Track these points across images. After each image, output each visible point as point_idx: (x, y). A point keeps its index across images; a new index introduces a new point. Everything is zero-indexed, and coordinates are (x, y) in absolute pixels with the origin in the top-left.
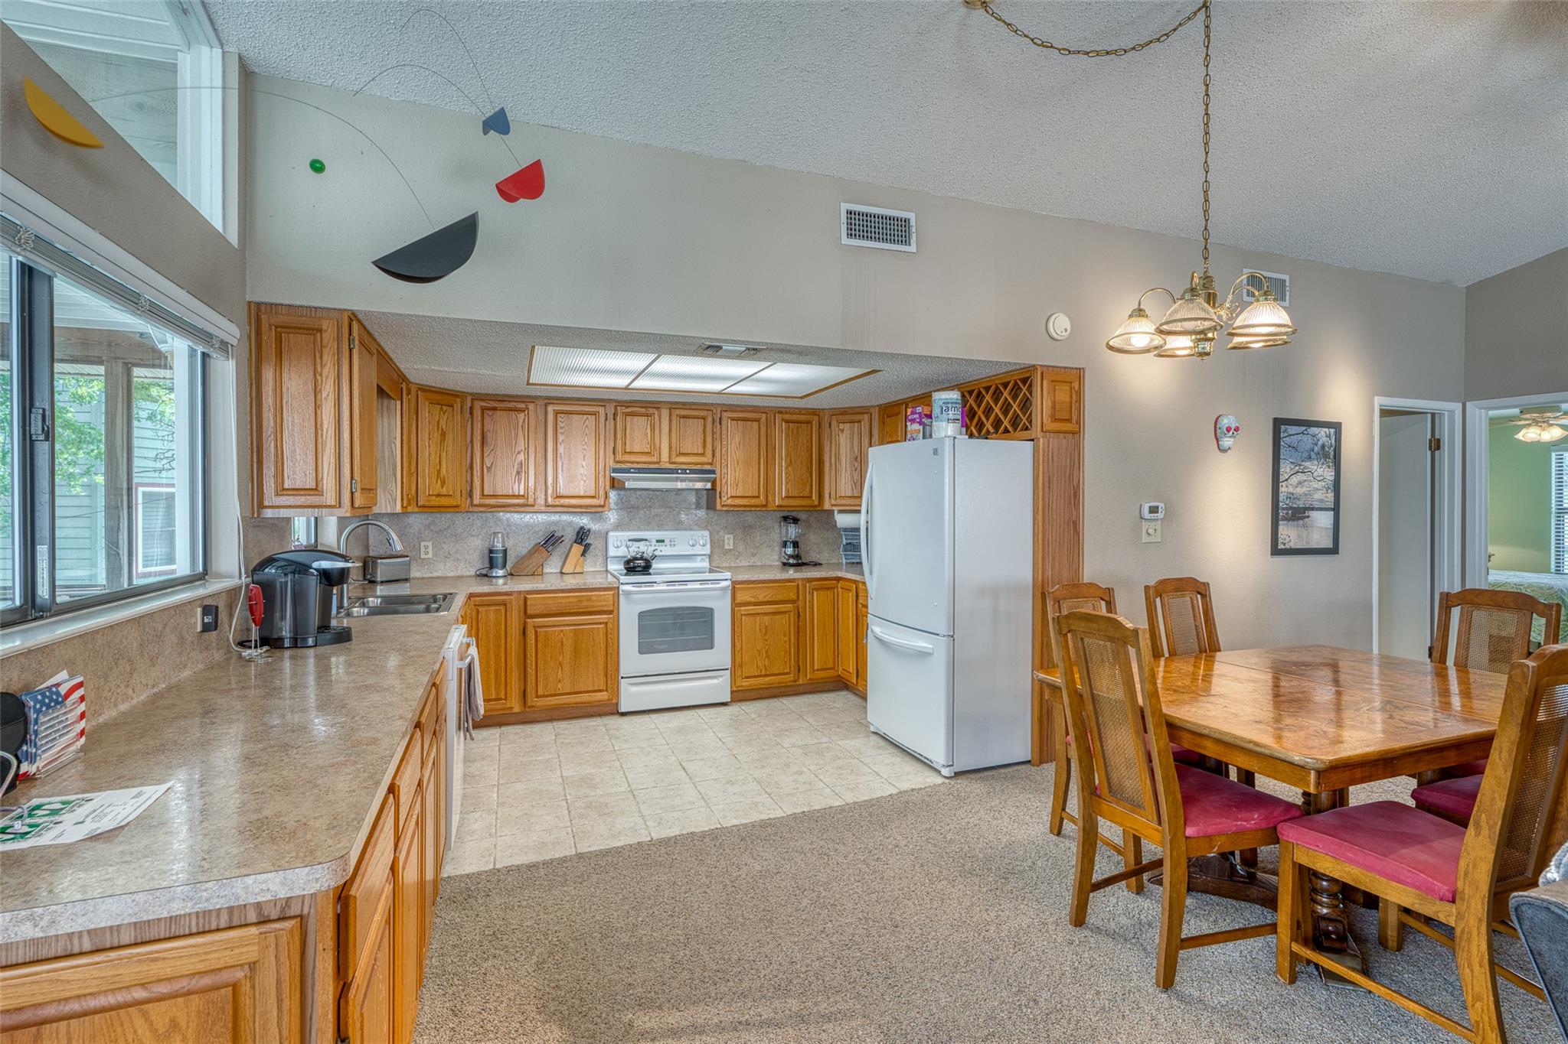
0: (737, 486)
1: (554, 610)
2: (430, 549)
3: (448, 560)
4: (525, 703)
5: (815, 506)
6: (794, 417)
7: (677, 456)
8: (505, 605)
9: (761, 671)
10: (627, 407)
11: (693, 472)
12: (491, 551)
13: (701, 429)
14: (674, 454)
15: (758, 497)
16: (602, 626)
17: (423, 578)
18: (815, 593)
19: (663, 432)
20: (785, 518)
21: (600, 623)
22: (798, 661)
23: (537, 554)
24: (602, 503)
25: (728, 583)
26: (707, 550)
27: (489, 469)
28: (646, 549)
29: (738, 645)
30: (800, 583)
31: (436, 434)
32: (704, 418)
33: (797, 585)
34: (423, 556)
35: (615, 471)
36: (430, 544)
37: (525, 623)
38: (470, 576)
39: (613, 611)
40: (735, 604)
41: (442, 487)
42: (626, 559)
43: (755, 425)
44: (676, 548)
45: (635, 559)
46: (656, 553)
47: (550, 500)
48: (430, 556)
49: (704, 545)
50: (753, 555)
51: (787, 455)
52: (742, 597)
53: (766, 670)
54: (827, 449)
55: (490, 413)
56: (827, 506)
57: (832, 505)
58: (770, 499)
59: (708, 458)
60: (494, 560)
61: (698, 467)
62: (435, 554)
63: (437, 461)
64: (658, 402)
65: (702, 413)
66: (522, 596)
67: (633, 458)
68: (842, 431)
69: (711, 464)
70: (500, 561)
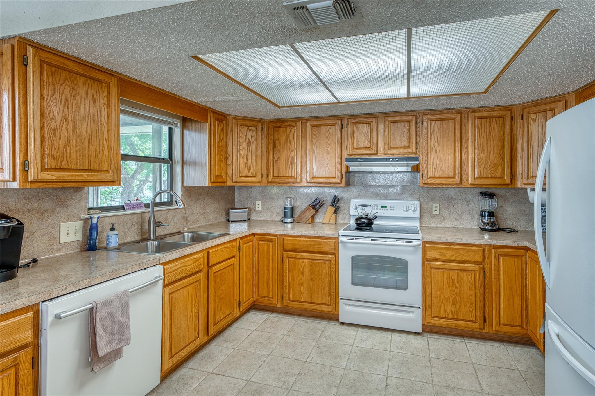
0: (435, 169)
1: (299, 248)
2: (260, 206)
3: (268, 211)
4: (283, 302)
5: (508, 185)
6: (486, 114)
7: (389, 149)
8: (272, 241)
9: (448, 314)
10: (354, 119)
11: (400, 160)
12: (285, 208)
13: (407, 129)
14: (387, 147)
15: (453, 177)
16: (328, 262)
17: (257, 220)
18: (501, 259)
19: (379, 134)
20: (483, 194)
21: (327, 260)
22: (484, 313)
23: (308, 211)
24: (339, 181)
25: (419, 242)
26: (417, 214)
27: (276, 161)
28: (370, 212)
29: (428, 291)
30: (486, 249)
31: (244, 143)
32: (409, 122)
33: (485, 250)
34: (257, 209)
35: (348, 160)
36: (260, 202)
37: (283, 254)
38: (278, 221)
39: (335, 254)
40: (425, 259)
41: (249, 172)
42: (356, 217)
43: (451, 123)
44: (394, 212)
45: (362, 218)
46: (377, 215)
47: (308, 179)
48: (260, 209)
49: (414, 211)
50: (456, 220)
51: (480, 144)
52: (430, 254)
53: (452, 314)
54: (519, 137)
55: (277, 129)
56: (519, 184)
57: (524, 184)
58: (464, 178)
59: (412, 149)
60: (286, 213)
61: (405, 156)
62: (262, 208)
63: (245, 157)
64: (376, 114)
65: (407, 118)
66: (282, 237)
67: (358, 152)
68: (534, 120)
69: (415, 154)
70: (289, 214)
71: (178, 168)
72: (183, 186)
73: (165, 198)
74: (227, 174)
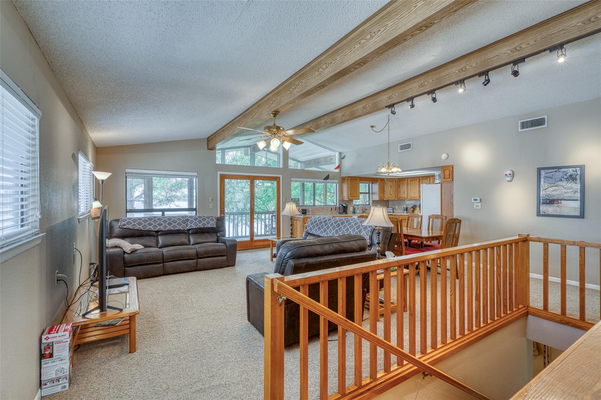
23: (411, 209)
27: (400, 192)
31: (390, 186)
41: (391, 196)
63: (390, 191)
70: (405, 210)
71: (371, 195)
72: (372, 200)
73: (367, 203)
74: (384, 197)
